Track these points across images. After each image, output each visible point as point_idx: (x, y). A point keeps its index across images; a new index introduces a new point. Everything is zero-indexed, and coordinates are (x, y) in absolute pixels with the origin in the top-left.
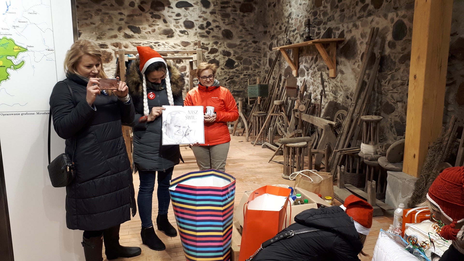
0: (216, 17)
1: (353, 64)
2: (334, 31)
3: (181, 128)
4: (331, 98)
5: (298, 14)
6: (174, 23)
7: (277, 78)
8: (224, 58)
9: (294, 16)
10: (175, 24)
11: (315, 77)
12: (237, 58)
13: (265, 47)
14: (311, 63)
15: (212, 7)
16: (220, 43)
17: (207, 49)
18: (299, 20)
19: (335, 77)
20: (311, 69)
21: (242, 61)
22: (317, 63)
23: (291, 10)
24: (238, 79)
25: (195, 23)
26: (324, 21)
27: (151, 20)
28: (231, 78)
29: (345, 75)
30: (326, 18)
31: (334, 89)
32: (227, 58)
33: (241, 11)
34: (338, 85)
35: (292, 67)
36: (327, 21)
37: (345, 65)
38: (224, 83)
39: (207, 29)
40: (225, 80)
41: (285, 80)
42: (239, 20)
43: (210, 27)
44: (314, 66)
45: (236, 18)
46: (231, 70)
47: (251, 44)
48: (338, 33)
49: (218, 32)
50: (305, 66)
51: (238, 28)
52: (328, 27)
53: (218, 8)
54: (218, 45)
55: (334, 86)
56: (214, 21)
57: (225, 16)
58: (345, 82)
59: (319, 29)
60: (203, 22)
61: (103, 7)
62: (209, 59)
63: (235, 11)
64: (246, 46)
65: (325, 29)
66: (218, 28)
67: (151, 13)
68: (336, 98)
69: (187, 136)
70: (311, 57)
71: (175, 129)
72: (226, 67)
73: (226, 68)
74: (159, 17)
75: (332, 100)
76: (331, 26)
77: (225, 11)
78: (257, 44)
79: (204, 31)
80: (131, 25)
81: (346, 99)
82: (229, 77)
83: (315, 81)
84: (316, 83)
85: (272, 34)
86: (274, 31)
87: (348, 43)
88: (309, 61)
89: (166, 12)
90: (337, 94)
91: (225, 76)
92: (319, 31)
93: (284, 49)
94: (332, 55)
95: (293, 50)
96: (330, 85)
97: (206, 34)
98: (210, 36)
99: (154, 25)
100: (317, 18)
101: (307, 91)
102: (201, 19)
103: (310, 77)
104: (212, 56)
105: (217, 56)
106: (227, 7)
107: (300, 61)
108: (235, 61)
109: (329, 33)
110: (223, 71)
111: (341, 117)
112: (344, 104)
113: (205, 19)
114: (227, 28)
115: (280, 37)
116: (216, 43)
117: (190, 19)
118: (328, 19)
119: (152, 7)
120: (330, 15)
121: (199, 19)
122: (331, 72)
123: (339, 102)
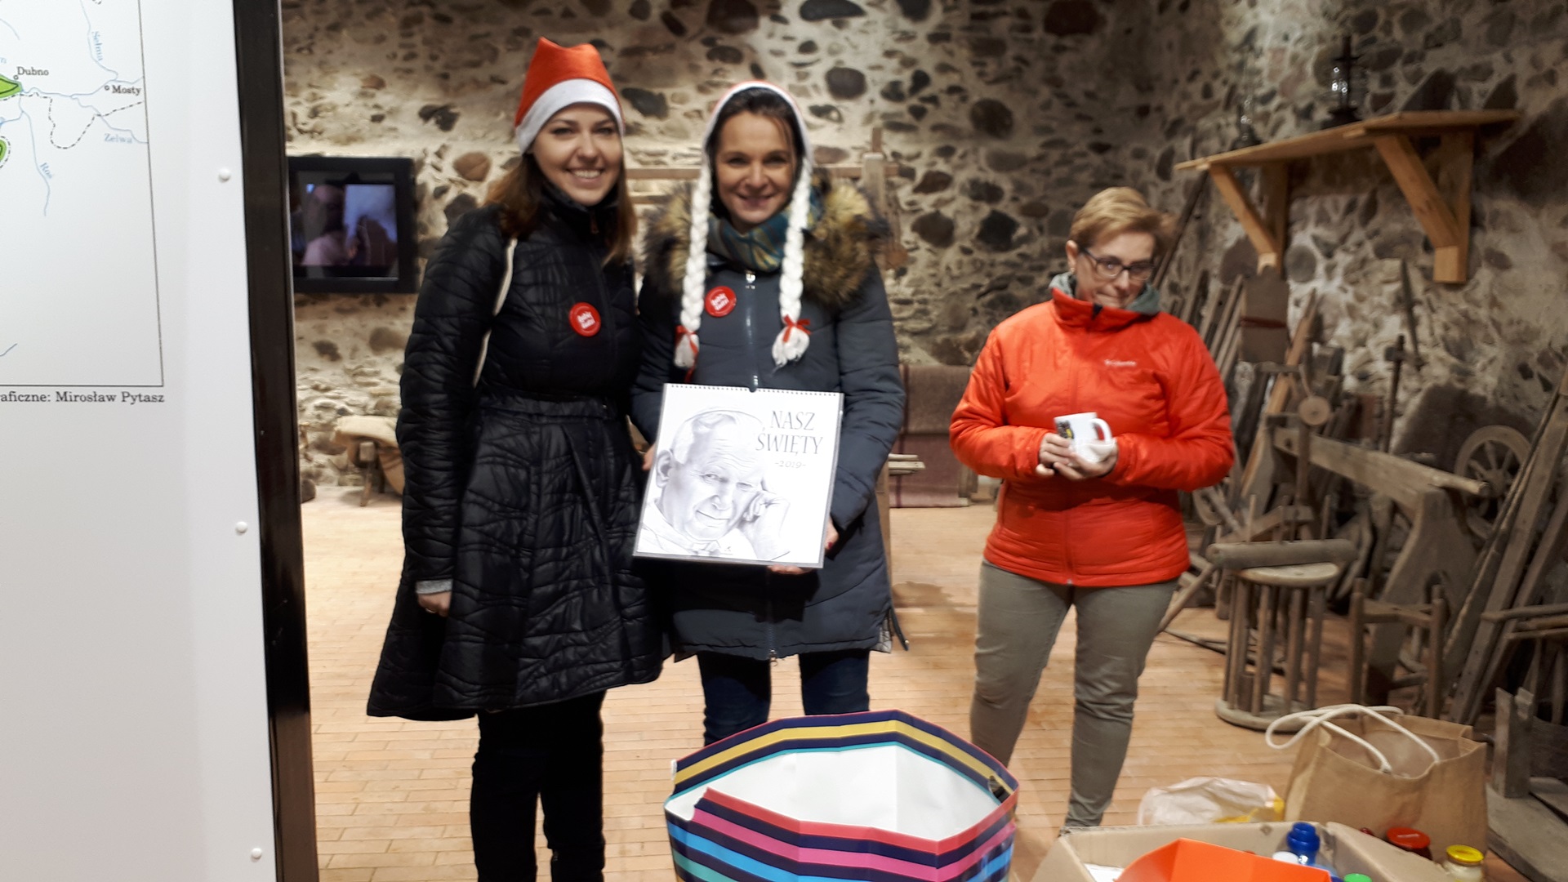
0: (951, 53)
1: (1558, 221)
2: (1460, 83)
3: (731, 487)
4: (1439, 371)
5: (1284, 29)
6: (790, 78)
7: (1187, 289)
8: (975, 209)
9: (1265, 42)
10: (793, 81)
11: (1362, 280)
12: (1028, 211)
13: (1143, 165)
14: (1347, 224)
15: (936, 17)
16: (960, 151)
17: (909, 174)
18: (1288, 55)
19: (1464, 280)
20: (1346, 250)
21: (1045, 221)
22: (1374, 224)
23: (1256, 16)
24: (1028, 289)
25: (870, 76)
26: (1406, 51)
27: (707, 66)
28: (999, 286)
29: (1514, 272)
30: (1420, 37)
31: (1455, 333)
32: (985, 210)
33: (1051, 26)
34: (1473, 317)
35: (1258, 239)
36: (1427, 47)
37: (1513, 230)
38: (970, 305)
39: (914, 101)
40: (974, 294)
41: (1224, 294)
42: (1039, 67)
43: (927, 92)
44: (1358, 235)
45: (1030, 55)
46: (1001, 257)
47: (1083, 155)
48: (1479, 91)
49: (956, 109)
50: (1316, 239)
51: (1034, 93)
52: (1429, 67)
53: (959, 19)
54: (955, 159)
55: (1456, 323)
56: (943, 68)
57: (986, 48)
58: (1515, 307)
59: (1387, 81)
60: (899, 72)
61: (537, 20)
62: (915, 212)
63: (1027, 29)
64: (1065, 161)
65: (1413, 79)
66: (956, 97)
67: (708, 42)
68: (1464, 374)
69: (749, 528)
70: (1343, 201)
71: (703, 490)
72: (980, 243)
73: (979, 248)
74: (734, 56)
75: (1442, 382)
76: (1443, 65)
77: (987, 30)
78: (1110, 156)
79: (901, 107)
80: (632, 85)
81: (1519, 380)
82: (992, 283)
83: (1360, 299)
84: (1365, 309)
85: (1173, 116)
86: (1178, 107)
87: (1534, 128)
88: (1335, 218)
89: (762, 38)
90: (1472, 354)
91: (974, 279)
92: (1387, 91)
93: (1226, 167)
94: (1453, 187)
95: (1265, 172)
96: (1434, 317)
97: (908, 118)
98: (924, 126)
99: (717, 85)
100: (1373, 40)
101: (1323, 343)
102: (894, 63)
103: (1338, 281)
104: (927, 203)
105: (947, 202)
106: (996, 15)
107: (1293, 217)
108: (1019, 219)
109: (1437, 91)
110: (966, 259)
111: (1492, 459)
112: (1503, 402)
113: (907, 62)
114: (994, 93)
115: (1205, 124)
116: (946, 152)
117: (851, 62)
118: (1428, 37)
119: (711, 19)
120: (1438, 21)
121: (884, 61)
122: (1446, 264)
123: (1478, 390)
